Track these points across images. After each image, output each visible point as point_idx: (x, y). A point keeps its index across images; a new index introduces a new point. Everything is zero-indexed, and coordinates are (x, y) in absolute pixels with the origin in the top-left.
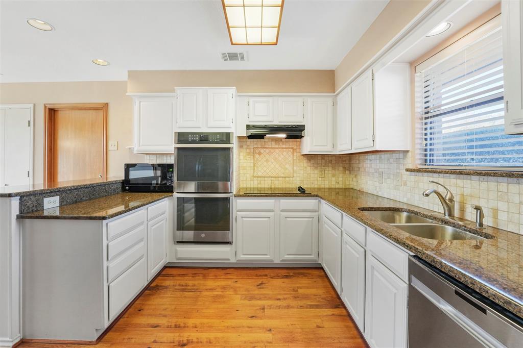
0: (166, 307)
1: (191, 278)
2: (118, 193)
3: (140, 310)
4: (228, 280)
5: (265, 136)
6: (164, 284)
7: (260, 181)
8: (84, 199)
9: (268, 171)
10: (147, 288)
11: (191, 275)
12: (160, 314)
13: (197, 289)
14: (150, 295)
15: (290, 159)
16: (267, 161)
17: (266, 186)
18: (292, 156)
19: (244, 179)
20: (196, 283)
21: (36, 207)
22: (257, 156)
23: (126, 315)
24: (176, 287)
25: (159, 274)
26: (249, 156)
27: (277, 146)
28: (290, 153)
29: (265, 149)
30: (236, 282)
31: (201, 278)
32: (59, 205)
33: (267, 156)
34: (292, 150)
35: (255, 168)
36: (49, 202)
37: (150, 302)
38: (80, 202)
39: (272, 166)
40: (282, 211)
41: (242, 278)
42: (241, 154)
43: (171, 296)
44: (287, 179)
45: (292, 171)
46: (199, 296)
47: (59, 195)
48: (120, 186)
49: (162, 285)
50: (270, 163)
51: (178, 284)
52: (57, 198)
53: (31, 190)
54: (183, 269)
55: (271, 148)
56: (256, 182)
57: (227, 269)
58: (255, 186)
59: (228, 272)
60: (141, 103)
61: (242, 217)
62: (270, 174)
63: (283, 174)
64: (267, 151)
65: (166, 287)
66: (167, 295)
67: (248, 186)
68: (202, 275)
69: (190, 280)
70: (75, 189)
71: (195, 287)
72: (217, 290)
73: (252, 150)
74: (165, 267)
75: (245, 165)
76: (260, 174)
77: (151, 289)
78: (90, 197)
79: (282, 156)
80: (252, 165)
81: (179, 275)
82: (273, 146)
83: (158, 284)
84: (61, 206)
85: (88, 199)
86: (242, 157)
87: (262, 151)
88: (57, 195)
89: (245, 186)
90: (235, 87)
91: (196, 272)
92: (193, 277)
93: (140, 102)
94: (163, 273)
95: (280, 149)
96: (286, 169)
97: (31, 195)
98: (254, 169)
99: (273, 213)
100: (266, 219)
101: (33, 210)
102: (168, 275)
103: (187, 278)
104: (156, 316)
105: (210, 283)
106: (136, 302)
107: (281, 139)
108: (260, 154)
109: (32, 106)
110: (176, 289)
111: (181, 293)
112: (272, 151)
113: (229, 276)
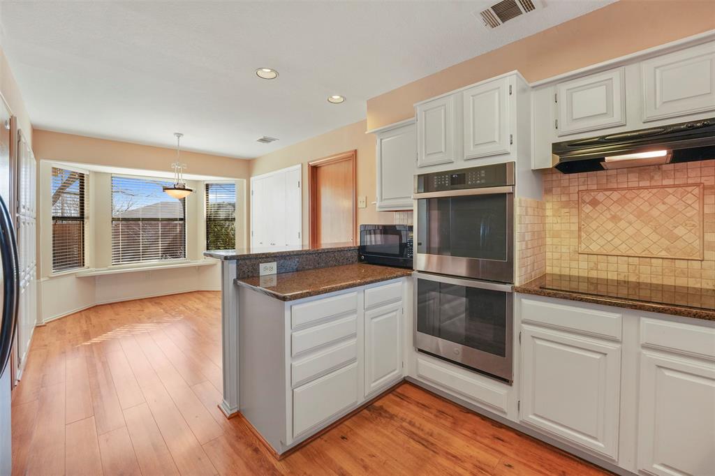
0: (374, 451)
1: (432, 416)
2: (353, 263)
3: (343, 438)
4: (496, 454)
5: (603, 160)
6: (390, 410)
7: (596, 264)
8: (307, 267)
9: (617, 242)
10: (368, 406)
11: (434, 411)
12: (362, 460)
13: (432, 444)
14: (366, 419)
15: (691, 213)
16: (615, 218)
17: (612, 276)
18: (696, 206)
19: (556, 256)
20: (436, 430)
21: (252, 272)
22: (587, 209)
23: (325, 437)
24: (405, 424)
25: (392, 390)
26: (567, 210)
27: (647, 183)
28: (690, 199)
29: (608, 193)
30: (510, 466)
31: (448, 424)
32: (276, 273)
33: (615, 209)
34: (696, 191)
35: (583, 234)
36: (266, 269)
37: (361, 432)
38: (302, 270)
39: (630, 231)
40: (647, 347)
41: (525, 464)
42: (549, 206)
43: (391, 436)
44: (683, 264)
45: (697, 243)
46: (429, 458)
47: (277, 261)
48: (355, 254)
49: (388, 410)
50: (622, 224)
51: (408, 419)
52: (274, 265)
53: (245, 253)
54: (428, 395)
55: (629, 189)
56: (584, 265)
57: (501, 428)
58: (584, 274)
59: (502, 437)
60: (383, 141)
61: (533, 337)
62: (623, 249)
63: (667, 250)
64: (615, 196)
65: (392, 417)
66: (386, 432)
67: (566, 272)
68: (451, 419)
69: (429, 420)
70: (295, 255)
71: (430, 439)
72: (466, 465)
73: (575, 197)
74: (405, 382)
75: (557, 227)
76: (594, 248)
77: (371, 410)
78: (315, 266)
79: (662, 207)
80: (575, 228)
81: (418, 404)
82: (635, 185)
83: (384, 406)
84: (278, 273)
85: (311, 267)
86: (549, 213)
87: (600, 196)
88: (274, 261)
89: (556, 271)
90: (516, 71)
91: (444, 409)
92: (436, 416)
93: (381, 140)
94: (398, 390)
95: (655, 191)
96: (678, 238)
97: (247, 259)
98: (580, 237)
99: (618, 346)
100: (598, 356)
101: (248, 276)
102: (403, 397)
103: (427, 414)
104: (355, 459)
105: (459, 444)
106: (346, 423)
107: (656, 165)
108: (594, 203)
109: (300, 165)
110: (402, 427)
111: (407, 438)
112: (628, 196)
113: (500, 446)
